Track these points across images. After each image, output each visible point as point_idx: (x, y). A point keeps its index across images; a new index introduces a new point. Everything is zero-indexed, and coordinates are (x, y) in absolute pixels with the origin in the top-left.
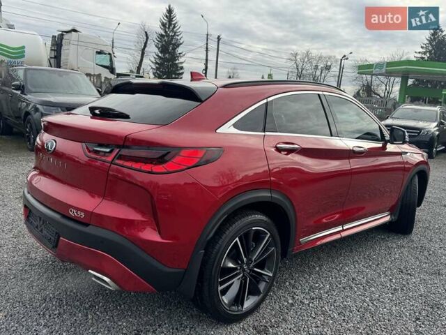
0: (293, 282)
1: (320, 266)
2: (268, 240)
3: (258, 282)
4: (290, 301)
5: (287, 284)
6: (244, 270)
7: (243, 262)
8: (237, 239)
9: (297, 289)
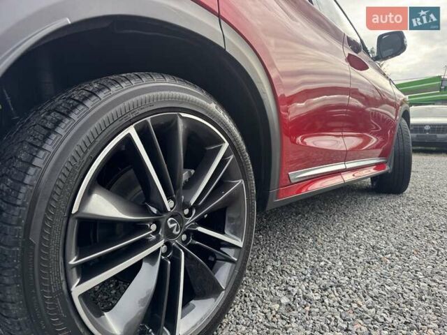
0: (278, 264)
1: (314, 237)
2: (223, 162)
3: (212, 265)
4: (285, 300)
5: (269, 268)
6: (169, 233)
7: (162, 209)
8: (132, 131)
9: (290, 275)
